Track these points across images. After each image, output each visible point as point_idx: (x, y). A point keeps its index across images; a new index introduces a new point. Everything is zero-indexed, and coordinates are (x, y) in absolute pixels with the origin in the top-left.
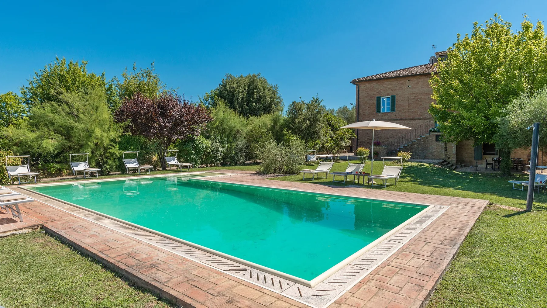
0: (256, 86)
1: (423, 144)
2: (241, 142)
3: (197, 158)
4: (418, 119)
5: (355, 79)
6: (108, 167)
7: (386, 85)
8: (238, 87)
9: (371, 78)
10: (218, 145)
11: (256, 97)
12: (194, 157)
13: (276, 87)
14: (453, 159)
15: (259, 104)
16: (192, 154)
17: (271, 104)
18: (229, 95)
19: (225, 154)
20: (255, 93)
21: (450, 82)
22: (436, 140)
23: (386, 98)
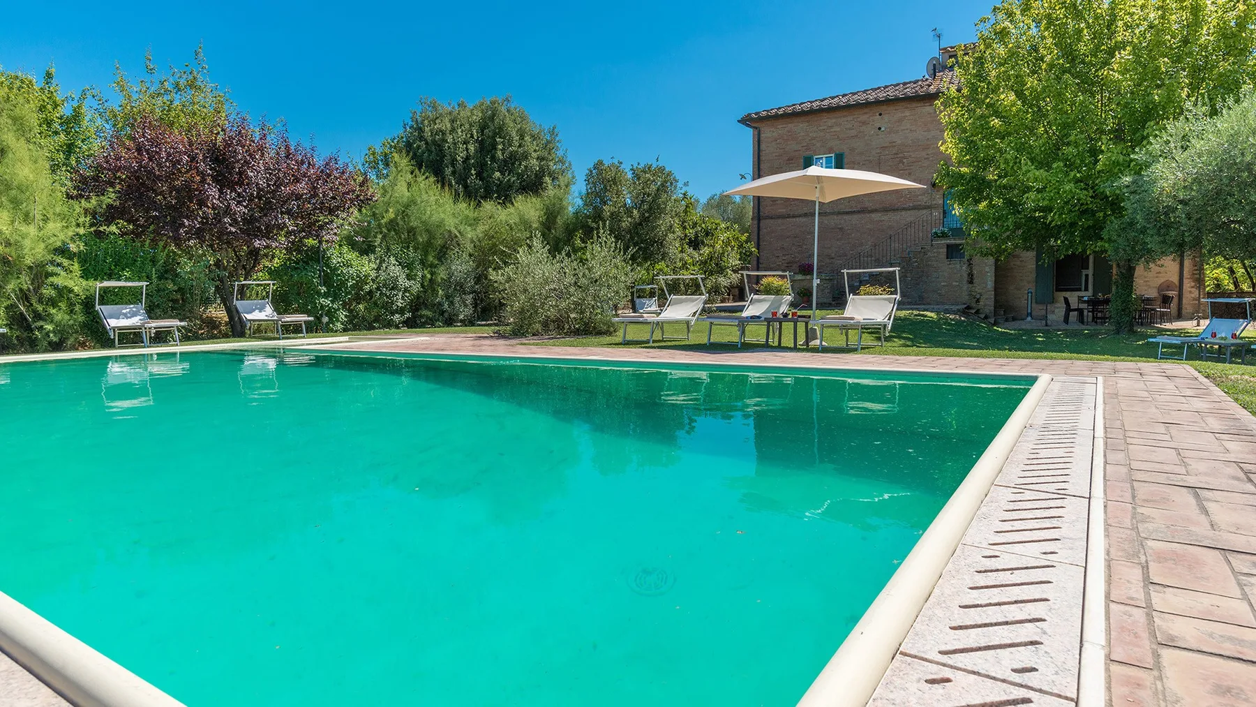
0: (501, 128)
1: (918, 267)
2: (460, 266)
3: (335, 306)
4: (904, 209)
5: (750, 114)
6: (49, 327)
7: (825, 127)
8: (453, 130)
9: (790, 110)
10: (395, 270)
11: (501, 157)
12: (326, 302)
13: (552, 132)
14: (988, 303)
15: (508, 175)
16: (319, 293)
17: (539, 176)
18: (432, 152)
19: (418, 297)
20: (500, 147)
21: (992, 98)
22: (947, 258)
23: (824, 159)
